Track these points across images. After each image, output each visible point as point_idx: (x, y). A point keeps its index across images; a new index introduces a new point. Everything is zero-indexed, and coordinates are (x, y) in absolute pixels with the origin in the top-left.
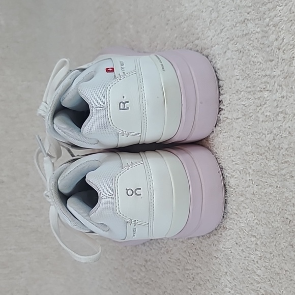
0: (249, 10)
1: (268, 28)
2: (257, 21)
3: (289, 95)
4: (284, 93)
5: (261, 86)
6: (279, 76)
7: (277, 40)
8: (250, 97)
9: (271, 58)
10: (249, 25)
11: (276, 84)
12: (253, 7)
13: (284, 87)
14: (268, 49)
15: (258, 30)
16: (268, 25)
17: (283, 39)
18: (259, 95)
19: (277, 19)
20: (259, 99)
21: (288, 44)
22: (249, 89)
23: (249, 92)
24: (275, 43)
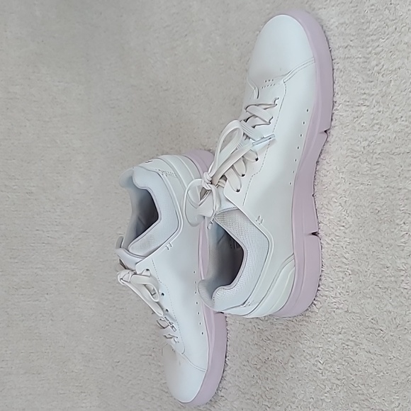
0: (352, 38)
1: (370, 55)
2: (359, 49)
3: (385, 110)
4: (381, 109)
5: (359, 102)
6: (377, 94)
7: (377, 65)
8: (347, 109)
9: (371, 80)
10: (352, 51)
11: (374, 101)
12: (356, 37)
13: (381, 104)
14: (369, 72)
15: (360, 56)
16: (370, 53)
17: (383, 65)
18: (357, 108)
19: (379, 49)
20: (356, 112)
21: (387, 69)
22: (348, 103)
23: (347, 105)
24: (375, 68)
